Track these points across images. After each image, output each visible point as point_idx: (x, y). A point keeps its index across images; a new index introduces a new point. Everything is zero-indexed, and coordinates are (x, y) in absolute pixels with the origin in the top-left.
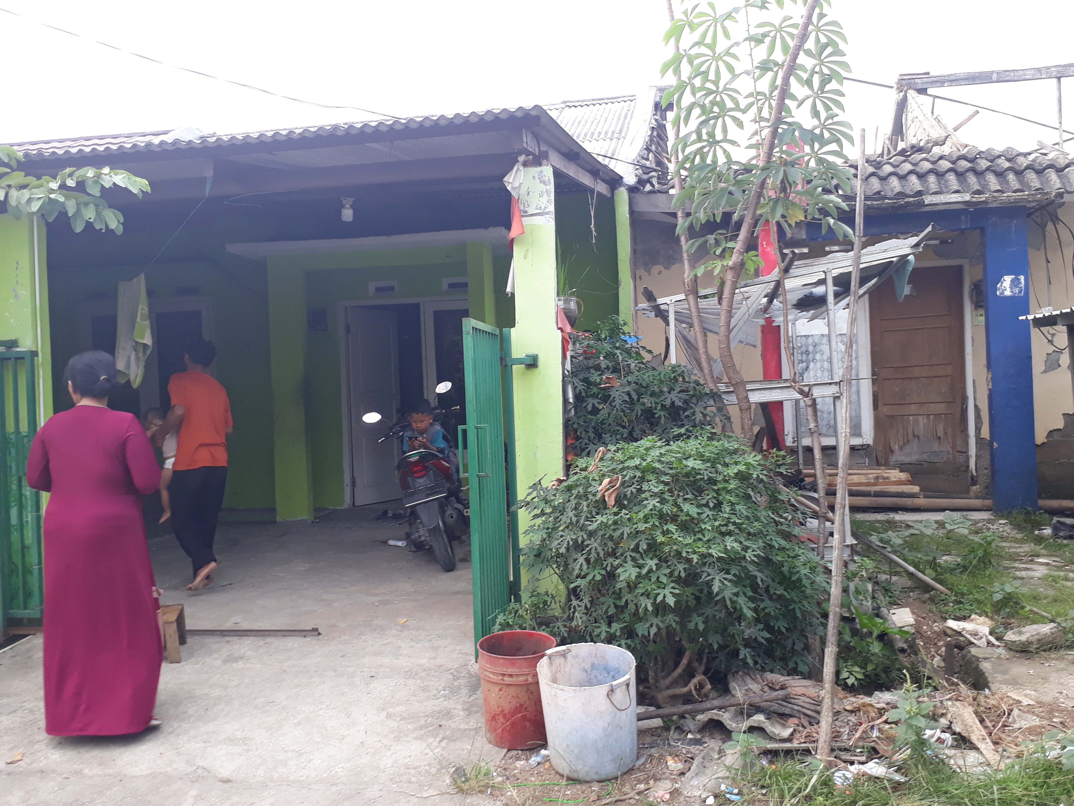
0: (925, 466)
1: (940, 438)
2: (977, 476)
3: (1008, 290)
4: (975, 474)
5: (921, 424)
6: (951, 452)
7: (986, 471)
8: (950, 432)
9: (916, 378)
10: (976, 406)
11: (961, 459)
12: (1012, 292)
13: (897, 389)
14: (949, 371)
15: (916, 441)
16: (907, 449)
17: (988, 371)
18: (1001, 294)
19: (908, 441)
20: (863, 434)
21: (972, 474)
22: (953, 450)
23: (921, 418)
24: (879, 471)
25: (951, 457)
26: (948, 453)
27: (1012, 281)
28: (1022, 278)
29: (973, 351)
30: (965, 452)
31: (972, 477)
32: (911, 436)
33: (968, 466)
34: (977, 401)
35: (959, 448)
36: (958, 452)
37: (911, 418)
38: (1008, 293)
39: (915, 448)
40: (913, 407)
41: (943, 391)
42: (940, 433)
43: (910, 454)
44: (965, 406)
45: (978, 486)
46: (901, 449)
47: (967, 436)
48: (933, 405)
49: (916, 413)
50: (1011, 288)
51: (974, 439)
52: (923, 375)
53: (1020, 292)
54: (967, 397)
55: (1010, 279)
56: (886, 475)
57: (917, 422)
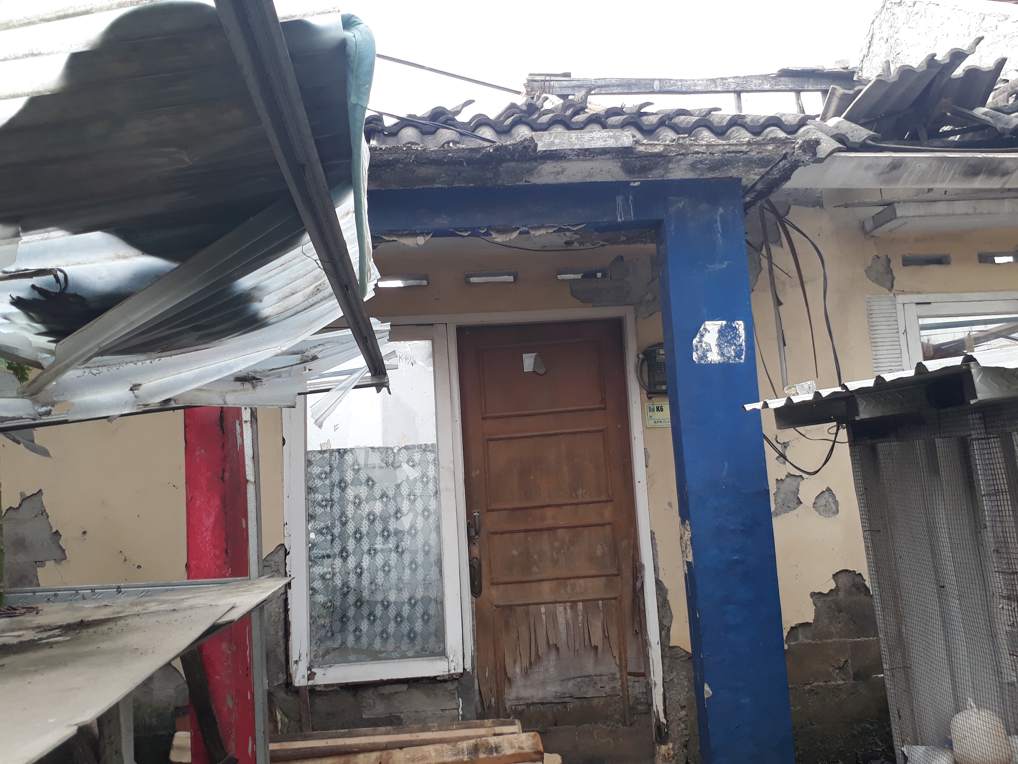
0: (570, 706)
1: (596, 648)
2: (667, 726)
3: (715, 349)
4: (663, 720)
5: (561, 620)
6: (618, 676)
7: (683, 713)
8: (614, 634)
9: (549, 529)
10: (658, 583)
11: (636, 689)
12: (722, 355)
13: (515, 552)
14: (608, 514)
15: (553, 656)
16: (538, 674)
17: (683, 522)
18: (701, 358)
19: (538, 657)
20: (449, 651)
21: (658, 719)
22: (621, 671)
23: (560, 608)
24: (482, 731)
25: (618, 684)
26: (613, 677)
27: (722, 332)
28: (740, 325)
29: (649, 476)
30: (643, 675)
31: (659, 726)
32: (543, 647)
33: (651, 704)
34: (661, 573)
35: (632, 668)
36: (630, 674)
37: (543, 609)
38: (714, 357)
39: (552, 670)
40: (546, 587)
41: (599, 552)
42: (597, 639)
43: (544, 683)
44: (638, 584)
45: (671, 745)
46: (526, 673)
47: (645, 644)
48: (581, 581)
49: (552, 598)
50: (719, 346)
51: (658, 648)
52: (562, 523)
53: (738, 355)
54: (642, 566)
55: (717, 328)
56: (493, 740)
57: (553, 617)
